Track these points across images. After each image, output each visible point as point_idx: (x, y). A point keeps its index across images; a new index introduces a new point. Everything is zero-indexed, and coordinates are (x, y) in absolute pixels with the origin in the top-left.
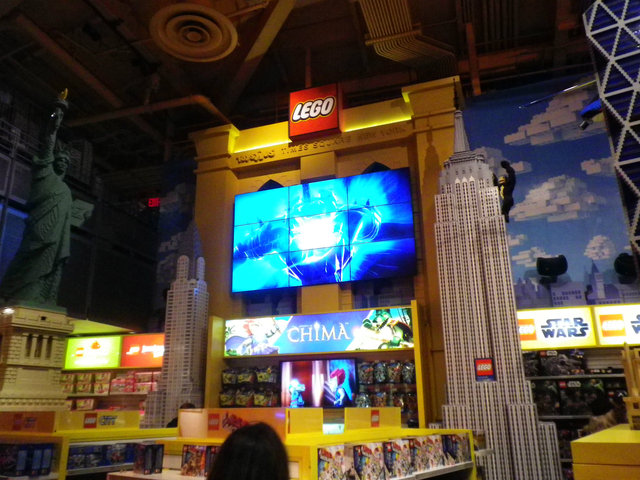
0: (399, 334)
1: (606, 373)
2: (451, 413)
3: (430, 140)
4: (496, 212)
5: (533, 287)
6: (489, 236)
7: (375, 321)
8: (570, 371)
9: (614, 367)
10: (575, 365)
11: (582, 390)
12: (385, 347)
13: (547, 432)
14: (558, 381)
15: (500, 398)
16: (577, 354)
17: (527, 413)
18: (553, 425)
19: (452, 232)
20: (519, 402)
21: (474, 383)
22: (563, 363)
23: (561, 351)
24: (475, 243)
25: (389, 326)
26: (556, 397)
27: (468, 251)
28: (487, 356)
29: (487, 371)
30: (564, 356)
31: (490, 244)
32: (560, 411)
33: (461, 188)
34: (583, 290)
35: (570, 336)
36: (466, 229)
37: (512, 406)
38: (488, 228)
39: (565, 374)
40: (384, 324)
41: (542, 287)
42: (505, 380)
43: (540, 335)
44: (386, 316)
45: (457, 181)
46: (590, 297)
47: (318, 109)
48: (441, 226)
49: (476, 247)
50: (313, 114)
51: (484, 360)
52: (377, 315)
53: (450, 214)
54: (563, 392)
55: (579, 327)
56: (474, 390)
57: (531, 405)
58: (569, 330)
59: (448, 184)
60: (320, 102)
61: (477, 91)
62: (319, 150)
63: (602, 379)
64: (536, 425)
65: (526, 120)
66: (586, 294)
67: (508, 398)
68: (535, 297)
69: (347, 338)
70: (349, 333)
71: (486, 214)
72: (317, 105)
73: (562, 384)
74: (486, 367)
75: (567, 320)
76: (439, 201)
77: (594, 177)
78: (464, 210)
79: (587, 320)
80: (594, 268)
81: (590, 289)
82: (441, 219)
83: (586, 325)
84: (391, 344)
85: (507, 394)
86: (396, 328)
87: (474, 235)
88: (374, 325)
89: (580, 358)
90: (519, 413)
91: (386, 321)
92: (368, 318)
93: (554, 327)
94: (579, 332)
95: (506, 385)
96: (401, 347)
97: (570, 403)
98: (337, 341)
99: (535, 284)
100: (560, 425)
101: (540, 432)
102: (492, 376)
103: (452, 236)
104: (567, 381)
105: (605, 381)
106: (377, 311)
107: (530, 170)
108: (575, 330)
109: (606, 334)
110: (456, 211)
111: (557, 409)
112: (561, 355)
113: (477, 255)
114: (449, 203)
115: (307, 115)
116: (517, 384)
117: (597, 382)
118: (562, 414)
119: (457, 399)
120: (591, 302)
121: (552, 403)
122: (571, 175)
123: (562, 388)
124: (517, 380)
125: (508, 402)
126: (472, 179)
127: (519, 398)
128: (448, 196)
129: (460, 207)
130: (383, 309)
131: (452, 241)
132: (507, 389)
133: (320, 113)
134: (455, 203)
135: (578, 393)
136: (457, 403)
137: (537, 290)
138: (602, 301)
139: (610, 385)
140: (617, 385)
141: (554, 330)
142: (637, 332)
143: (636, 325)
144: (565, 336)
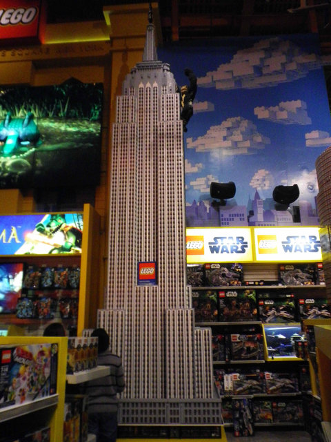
0: (72, 239)
1: (259, 285)
2: (107, 318)
3: (125, 59)
4: (175, 117)
5: (206, 208)
6: (165, 140)
7: (48, 226)
8: (229, 283)
9: (265, 280)
10: (234, 277)
11: (238, 299)
12: (55, 252)
13: (203, 337)
14: (218, 291)
15: (159, 303)
16: (237, 267)
17: (185, 317)
18: (209, 330)
19: (129, 133)
20: (178, 306)
21: (135, 286)
22: (224, 275)
23: (223, 265)
24: (152, 147)
25: (62, 231)
26: (216, 305)
27: (144, 155)
28: (152, 260)
29: (149, 275)
30: (226, 269)
31: (165, 147)
32: (218, 318)
33: (145, 93)
34: (246, 214)
35: (232, 252)
36: (144, 132)
37: (170, 311)
38: (165, 132)
39: (225, 285)
40: (57, 230)
41: (213, 209)
42: (167, 284)
43: (207, 250)
44: (61, 221)
45: (141, 85)
46: (252, 219)
47: (19, 17)
48: (120, 126)
49: (152, 150)
50: (13, 21)
51: (147, 264)
52: (52, 220)
53: (130, 116)
54: (221, 301)
55: (240, 245)
56: (134, 294)
57: (189, 310)
58: (232, 247)
59: (132, 87)
60: (22, 11)
61: (175, 37)
62: (17, 57)
63: (255, 289)
64: (192, 330)
65: (214, 68)
66: (249, 217)
67: (167, 303)
68: (206, 217)
69: (18, 241)
70: (21, 237)
71: (165, 118)
72: (19, 13)
73: (222, 294)
74: (149, 271)
75: (231, 238)
76: (121, 102)
77: (263, 121)
78: (144, 114)
79: (248, 239)
80: (257, 196)
81: (252, 213)
82: (120, 120)
83: (246, 243)
84: (63, 249)
85: (167, 298)
86: (69, 233)
87: (152, 139)
88: (47, 229)
89: (238, 271)
90: (176, 317)
91: (60, 227)
92: (42, 222)
93: (220, 243)
94: (240, 249)
95: (167, 289)
96: (72, 252)
97: (226, 311)
98: (7, 245)
99: (208, 207)
100: (216, 330)
101: (195, 338)
102: (154, 280)
103: (129, 136)
104: (226, 291)
105: (258, 291)
106: (52, 216)
107: (212, 109)
108: (237, 248)
109: (261, 252)
110: (137, 114)
111: (215, 316)
112: (223, 268)
113: (152, 159)
114: (130, 104)
115: (8, 21)
116: (178, 289)
117: (251, 293)
118: (219, 321)
119: (115, 303)
120: (251, 224)
121: (212, 311)
122: (246, 117)
123: (222, 298)
124: (178, 284)
125: (167, 307)
126: (155, 85)
127: (178, 303)
128: (130, 98)
129: (141, 111)
130: (58, 214)
131: (129, 141)
132: (167, 293)
133: (21, 21)
134: (137, 107)
135: (234, 302)
136: (115, 307)
137: (208, 212)
138: (261, 223)
139: (261, 295)
140: (267, 296)
141: (219, 247)
142: (286, 251)
143: (285, 245)
144: (228, 252)
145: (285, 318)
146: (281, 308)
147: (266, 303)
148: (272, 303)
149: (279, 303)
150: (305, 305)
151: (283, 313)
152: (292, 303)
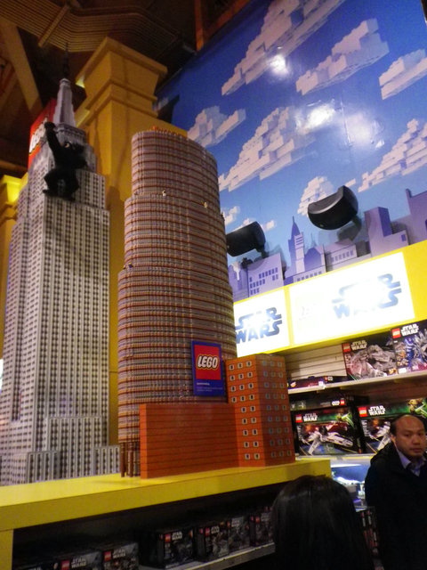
35: (262, 337)
41: (243, 273)
46: (288, 274)
55: (272, 322)
58: (261, 328)
66: (284, 271)
68: (236, 287)
79: (281, 308)
80: (295, 229)
83: (280, 316)
93: (246, 326)
94: (272, 330)
99: (238, 271)
108: (268, 327)
120: (288, 281)
137: (238, 279)
138: (300, 277)
139: (293, 406)
140: (303, 406)
141: (245, 332)
142: (339, 316)
143: (338, 305)
144: (257, 338)
145: (337, 446)
146: (328, 428)
147: (306, 419)
148: (313, 418)
149: (324, 418)
150: (369, 419)
151: (333, 437)
152: (347, 417)
